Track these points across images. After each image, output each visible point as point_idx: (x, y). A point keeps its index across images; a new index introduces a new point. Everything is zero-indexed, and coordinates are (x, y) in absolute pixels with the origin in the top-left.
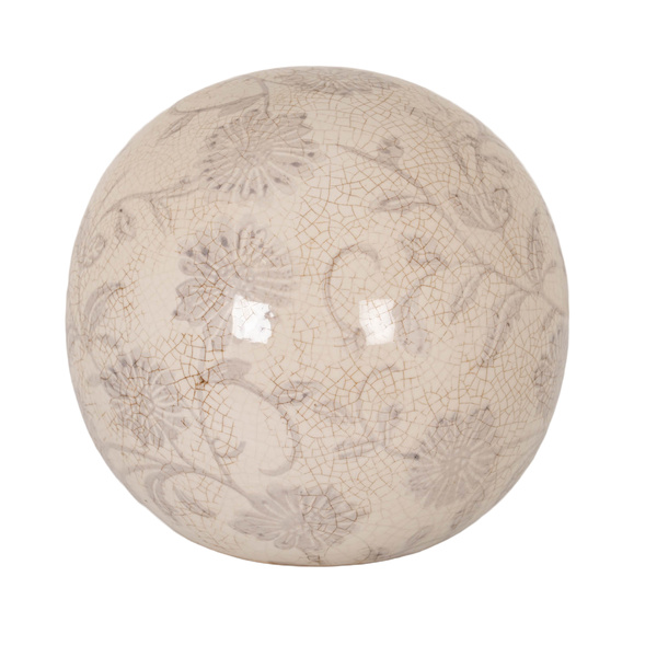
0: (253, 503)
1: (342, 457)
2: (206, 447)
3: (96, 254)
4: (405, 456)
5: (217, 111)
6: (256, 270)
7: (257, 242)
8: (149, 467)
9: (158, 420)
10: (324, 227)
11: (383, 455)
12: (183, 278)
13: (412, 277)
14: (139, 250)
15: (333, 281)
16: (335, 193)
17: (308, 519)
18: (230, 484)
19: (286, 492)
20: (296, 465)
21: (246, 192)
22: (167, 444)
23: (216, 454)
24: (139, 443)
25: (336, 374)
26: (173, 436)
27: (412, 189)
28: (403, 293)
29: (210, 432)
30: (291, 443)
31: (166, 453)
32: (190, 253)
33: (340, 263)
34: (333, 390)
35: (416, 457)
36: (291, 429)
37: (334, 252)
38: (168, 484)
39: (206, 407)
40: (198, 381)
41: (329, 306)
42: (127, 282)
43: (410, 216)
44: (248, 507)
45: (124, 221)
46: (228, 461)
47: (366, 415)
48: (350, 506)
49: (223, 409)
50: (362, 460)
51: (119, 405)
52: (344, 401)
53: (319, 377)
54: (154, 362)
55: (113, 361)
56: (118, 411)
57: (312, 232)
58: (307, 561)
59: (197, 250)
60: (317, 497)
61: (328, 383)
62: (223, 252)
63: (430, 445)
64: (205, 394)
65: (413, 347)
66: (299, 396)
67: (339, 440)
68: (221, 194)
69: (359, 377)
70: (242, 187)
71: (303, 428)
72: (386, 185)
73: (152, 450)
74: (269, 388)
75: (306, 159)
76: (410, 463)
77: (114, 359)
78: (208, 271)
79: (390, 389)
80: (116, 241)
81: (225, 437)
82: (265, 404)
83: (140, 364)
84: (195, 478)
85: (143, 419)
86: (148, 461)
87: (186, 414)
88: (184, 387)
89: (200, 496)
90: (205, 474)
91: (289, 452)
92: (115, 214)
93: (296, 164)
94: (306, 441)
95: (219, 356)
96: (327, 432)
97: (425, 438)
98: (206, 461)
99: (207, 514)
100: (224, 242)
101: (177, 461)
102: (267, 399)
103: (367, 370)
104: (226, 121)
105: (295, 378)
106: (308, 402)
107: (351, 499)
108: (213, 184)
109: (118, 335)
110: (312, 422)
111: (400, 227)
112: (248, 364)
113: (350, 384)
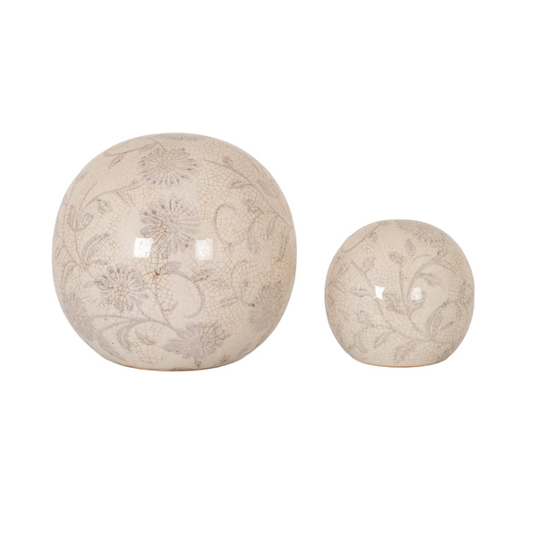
0: (178, 333)
1: (223, 306)
2: (157, 307)
3: (87, 223)
4: (249, 305)
5: (137, 152)
6: (181, 218)
7: (179, 205)
8: (122, 323)
9: (131, 297)
10: (210, 196)
11: (241, 304)
12: (144, 226)
13: (250, 218)
14: (116, 216)
15: (217, 221)
16: (211, 182)
17: (203, 340)
18: (168, 325)
19: (195, 326)
20: (202, 311)
21: (169, 183)
22: (135, 309)
23: (162, 310)
24: (118, 311)
25: (221, 265)
26: (139, 303)
27: (242, 179)
28: (248, 225)
29: (160, 300)
30: (200, 301)
31: (134, 314)
32: (146, 214)
33: (219, 212)
34: (220, 273)
35: (253, 305)
36: (201, 294)
37: (216, 207)
38: (133, 330)
39: (158, 287)
40: (154, 274)
41: (217, 233)
42: (111, 232)
43: (244, 190)
44: (175, 336)
45: (103, 205)
46: (168, 313)
47: (234, 284)
48: (223, 331)
49: (168, 287)
50: (231, 307)
51: (107, 293)
52: (225, 278)
53: (214, 267)
54: (130, 268)
55: (105, 271)
56: (106, 296)
57: (205, 199)
58: (196, 367)
59: (149, 212)
60: (210, 327)
61: (218, 270)
62: (163, 211)
63: (259, 300)
64: (158, 280)
65: (253, 251)
66: (205, 277)
67: (222, 298)
68: (156, 185)
69: (232, 266)
70: (166, 181)
71: (206, 293)
72: (232, 177)
73: (126, 313)
74: (190, 274)
75: (194, 167)
76: (251, 308)
77: (104, 271)
78: (156, 221)
79: (245, 272)
80: (100, 214)
81: (168, 301)
82: (189, 282)
83: (121, 271)
84: (149, 324)
85: (122, 298)
86: (122, 319)
87: (148, 291)
88: (147, 278)
89: (150, 334)
90: (155, 321)
91: (199, 305)
92: (96, 203)
93: (189, 169)
94: (207, 299)
95: (165, 261)
96: (217, 294)
97: (257, 296)
98: (157, 315)
99: (152, 343)
100: (163, 207)
101: (141, 316)
102: (189, 279)
103: (235, 262)
104: (146, 154)
105: (203, 268)
106: (209, 279)
107: (224, 328)
108: (150, 181)
109: (107, 258)
110: (211, 289)
111: (242, 196)
112: (180, 263)
113: (228, 270)
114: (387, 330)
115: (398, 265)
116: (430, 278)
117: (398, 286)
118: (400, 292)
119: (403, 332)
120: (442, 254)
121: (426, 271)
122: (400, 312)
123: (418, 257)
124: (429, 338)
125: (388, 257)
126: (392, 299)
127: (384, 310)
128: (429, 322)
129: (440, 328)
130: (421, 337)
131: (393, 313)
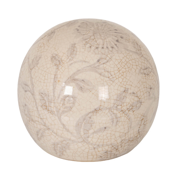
114: (42, 127)
115: (55, 67)
116: (82, 84)
117: (52, 88)
118: (52, 94)
119: (55, 131)
120: (102, 61)
121: (80, 76)
122: (52, 112)
123: (75, 62)
124: (80, 140)
125: (49, 59)
126: (46, 98)
127: (40, 108)
128: (78, 125)
129: (91, 131)
130: (73, 138)
131: (46, 112)
